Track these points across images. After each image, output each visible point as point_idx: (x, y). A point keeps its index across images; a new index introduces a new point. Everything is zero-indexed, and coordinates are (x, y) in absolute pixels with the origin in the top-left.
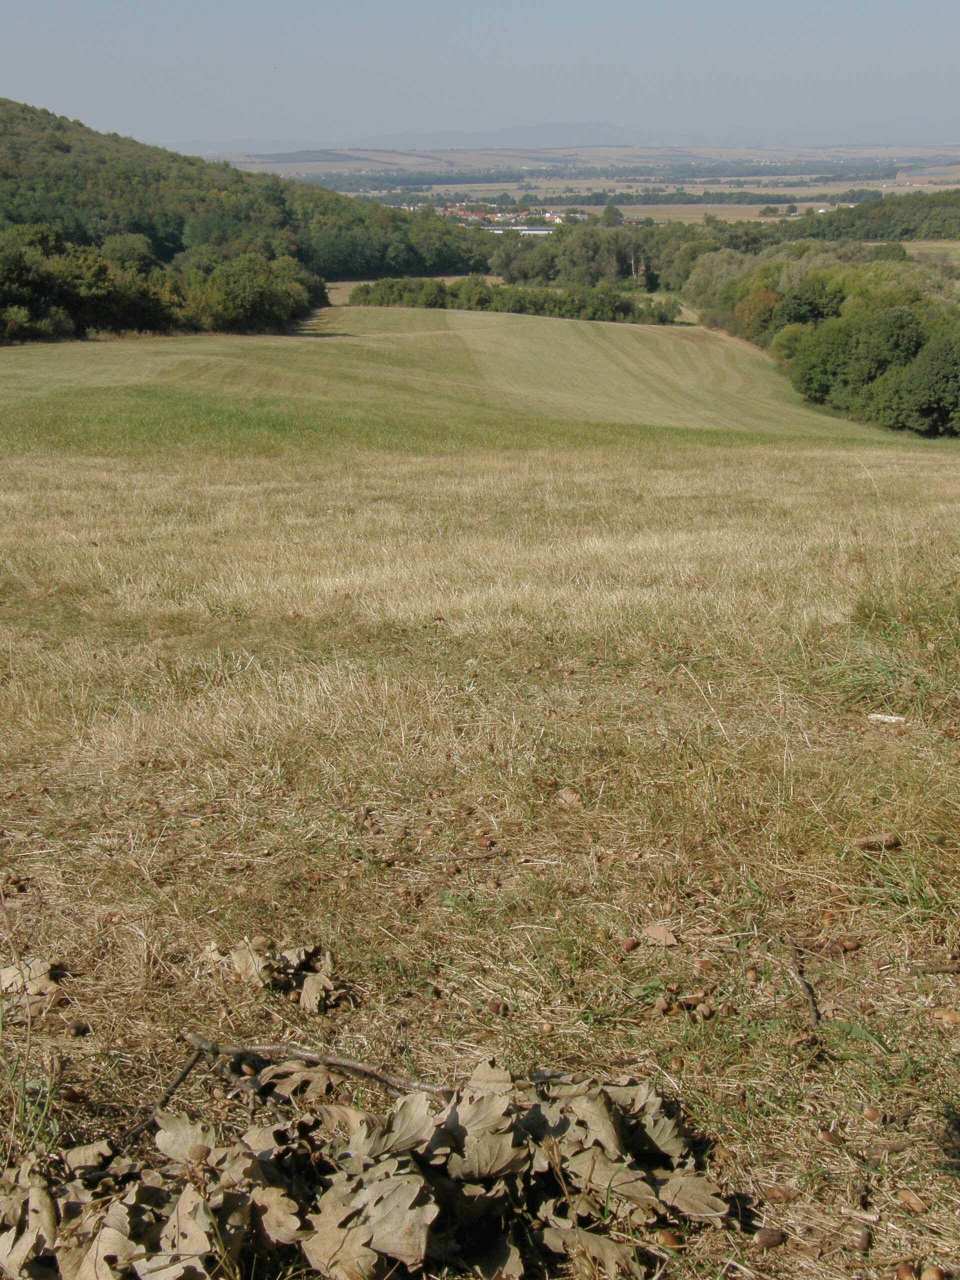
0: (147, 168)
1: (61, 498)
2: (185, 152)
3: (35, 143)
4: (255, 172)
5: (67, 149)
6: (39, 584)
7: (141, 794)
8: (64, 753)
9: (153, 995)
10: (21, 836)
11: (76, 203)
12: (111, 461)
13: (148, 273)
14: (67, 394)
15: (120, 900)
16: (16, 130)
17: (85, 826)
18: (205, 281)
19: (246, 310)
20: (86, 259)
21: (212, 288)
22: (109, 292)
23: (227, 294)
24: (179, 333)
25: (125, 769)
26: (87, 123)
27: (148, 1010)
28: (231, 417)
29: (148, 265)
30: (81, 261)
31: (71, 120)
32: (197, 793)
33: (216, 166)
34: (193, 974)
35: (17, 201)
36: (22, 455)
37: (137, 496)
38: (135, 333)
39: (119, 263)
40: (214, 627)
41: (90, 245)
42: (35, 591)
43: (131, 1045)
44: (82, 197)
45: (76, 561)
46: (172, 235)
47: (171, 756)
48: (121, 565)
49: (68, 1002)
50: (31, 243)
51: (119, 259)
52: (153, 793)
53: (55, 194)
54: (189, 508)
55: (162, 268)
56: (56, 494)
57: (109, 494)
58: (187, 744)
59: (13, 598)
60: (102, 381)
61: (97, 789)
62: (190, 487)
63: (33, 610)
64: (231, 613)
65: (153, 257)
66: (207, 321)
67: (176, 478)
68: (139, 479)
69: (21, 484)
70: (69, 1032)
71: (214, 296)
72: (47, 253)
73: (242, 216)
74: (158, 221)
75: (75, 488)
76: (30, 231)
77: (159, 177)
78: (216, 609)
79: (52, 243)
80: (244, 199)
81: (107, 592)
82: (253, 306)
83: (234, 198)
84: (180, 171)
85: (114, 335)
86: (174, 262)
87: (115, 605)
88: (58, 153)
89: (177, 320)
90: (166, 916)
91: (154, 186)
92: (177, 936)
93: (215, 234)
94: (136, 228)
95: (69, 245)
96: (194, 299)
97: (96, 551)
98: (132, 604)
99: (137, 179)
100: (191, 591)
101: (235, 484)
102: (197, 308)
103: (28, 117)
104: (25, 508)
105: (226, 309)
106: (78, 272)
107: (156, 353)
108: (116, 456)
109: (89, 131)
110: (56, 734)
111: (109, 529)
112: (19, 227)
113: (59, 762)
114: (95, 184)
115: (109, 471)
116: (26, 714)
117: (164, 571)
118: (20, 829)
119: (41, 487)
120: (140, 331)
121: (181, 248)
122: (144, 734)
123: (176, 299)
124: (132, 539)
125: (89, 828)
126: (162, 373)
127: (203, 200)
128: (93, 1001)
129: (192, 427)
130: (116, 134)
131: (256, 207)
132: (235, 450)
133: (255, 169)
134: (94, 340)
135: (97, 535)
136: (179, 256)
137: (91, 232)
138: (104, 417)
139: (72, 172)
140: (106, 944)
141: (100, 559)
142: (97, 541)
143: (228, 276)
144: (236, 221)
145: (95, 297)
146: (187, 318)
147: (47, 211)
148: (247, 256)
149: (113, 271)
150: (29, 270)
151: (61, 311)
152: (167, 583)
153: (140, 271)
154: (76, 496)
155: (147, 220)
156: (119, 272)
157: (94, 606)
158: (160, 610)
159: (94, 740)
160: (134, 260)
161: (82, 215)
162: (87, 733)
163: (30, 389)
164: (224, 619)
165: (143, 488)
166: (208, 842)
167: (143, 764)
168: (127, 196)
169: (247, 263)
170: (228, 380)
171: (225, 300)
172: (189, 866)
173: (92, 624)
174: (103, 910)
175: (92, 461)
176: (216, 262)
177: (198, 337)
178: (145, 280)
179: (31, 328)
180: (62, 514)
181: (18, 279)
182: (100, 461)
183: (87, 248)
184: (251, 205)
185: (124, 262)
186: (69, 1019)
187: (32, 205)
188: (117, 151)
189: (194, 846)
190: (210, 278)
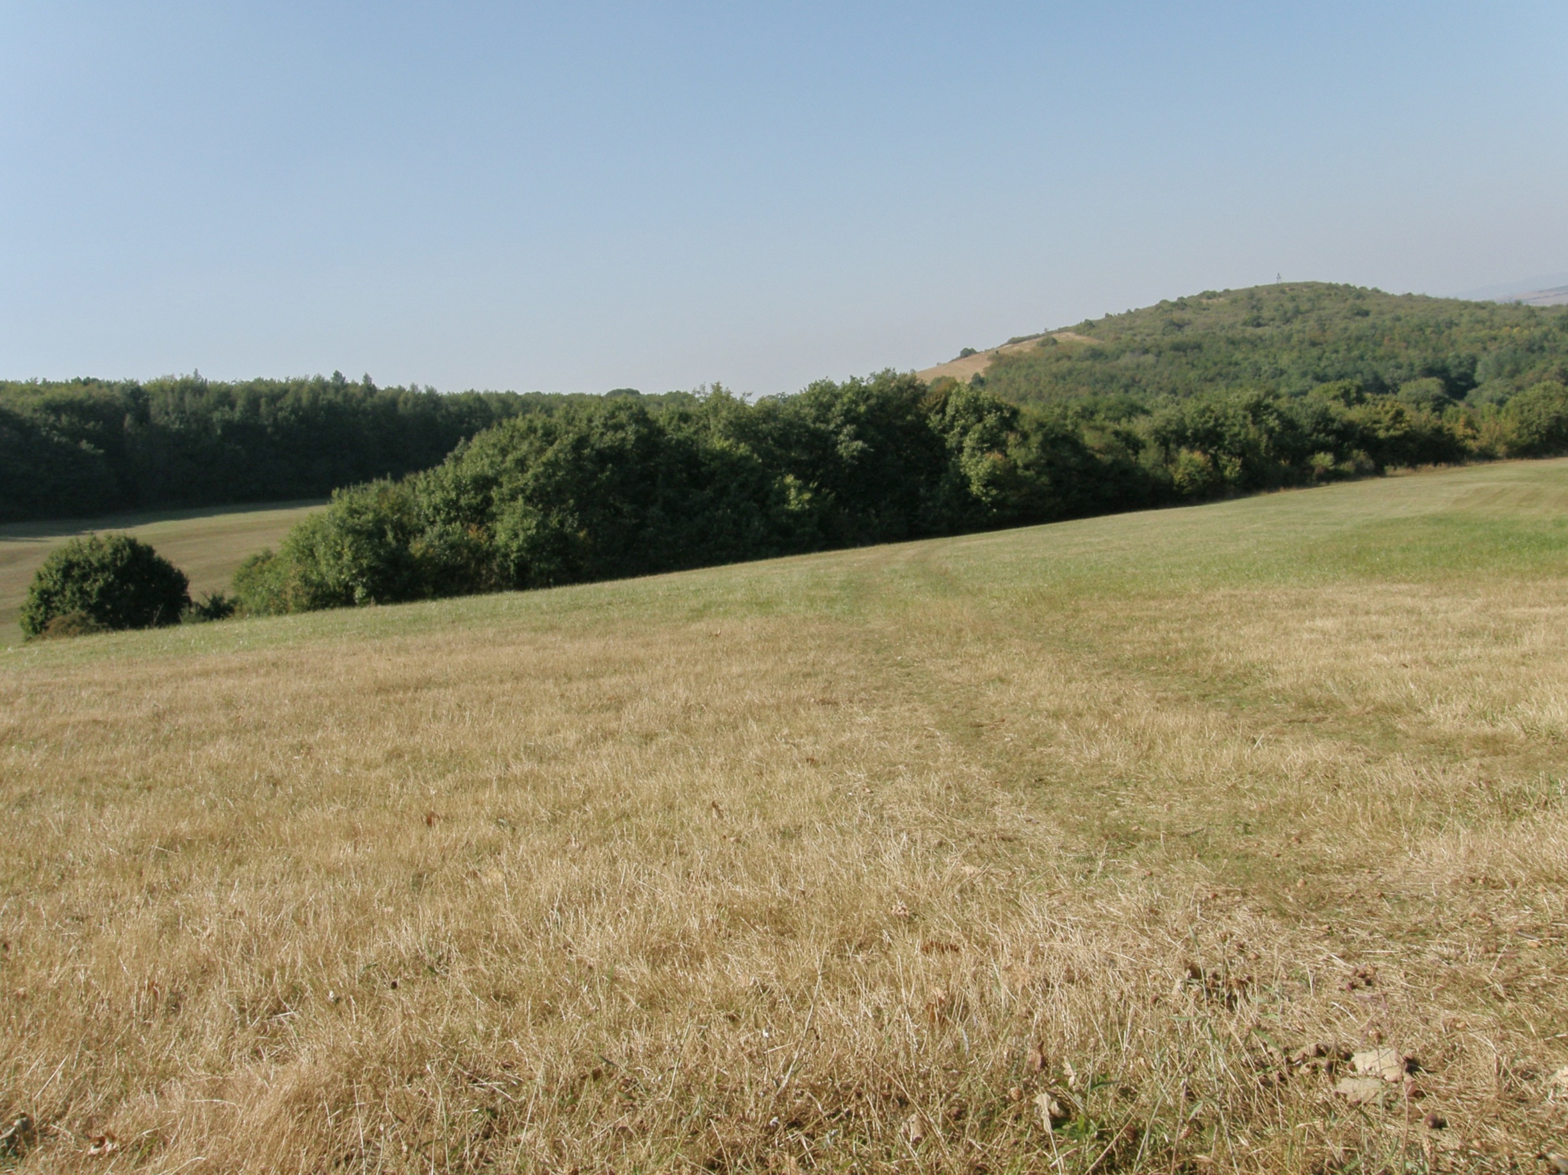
0: (1440, 319)
1: (1371, 623)
2: (1475, 299)
3: (1338, 313)
4: (1548, 305)
5: (1366, 314)
6: (1357, 702)
7: (1473, 909)
8: (1396, 862)
9: (1506, 1106)
10: (1364, 935)
11: (1374, 358)
12: (1414, 587)
13: (1441, 411)
14: (1368, 526)
15: (1462, 1007)
16: (1323, 305)
17: (1420, 933)
18: (1498, 412)
19: (1541, 435)
20: (1384, 406)
21: (1505, 418)
22: (1406, 433)
23: (1521, 422)
24: (1473, 463)
25: (1456, 883)
26: (1384, 290)
27: (1503, 1119)
28: (1529, 540)
29: (1441, 405)
30: (1380, 407)
31: (1370, 288)
32: (1532, 915)
33: (1506, 306)
34: (1547, 1094)
35: (1322, 364)
36: (1333, 583)
37: (1442, 619)
38: (1431, 466)
39: (1414, 406)
40: (1529, 750)
41: (1387, 392)
42: (1353, 708)
43: (1489, 1149)
44: (1380, 352)
45: (1389, 682)
46: (1465, 374)
47: (1502, 876)
48: (1431, 685)
49: (1423, 1095)
50: (1335, 398)
51: (1414, 402)
52: (1485, 909)
53: (1356, 353)
54: (1495, 630)
55: (1455, 405)
56: (1365, 618)
57: (1414, 619)
58: (1517, 866)
59: (1334, 715)
60: (1400, 512)
61: (1430, 899)
62: (1493, 610)
63: (1352, 726)
64: (1548, 736)
65: (1447, 396)
66: (1501, 449)
67: (1478, 602)
68: (1442, 603)
69: (1334, 611)
70: (1426, 1122)
71: (1510, 426)
72: (1349, 404)
73: (1535, 348)
74: (1451, 361)
75: (1383, 613)
76: (1334, 387)
77: (1450, 324)
78: (1530, 731)
79: (1353, 395)
80: (1537, 332)
81: (1420, 711)
82: (1550, 431)
83: (1526, 332)
84: (1471, 316)
85: (1410, 470)
86: (1467, 399)
87: (1429, 724)
88: (1358, 318)
89: (1471, 451)
90: (1511, 1032)
91: (1447, 332)
92: (1525, 1053)
93: (1508, 368)
94: (1430, 372)
95: (1368, 395)
96: (1488, 430)
97: (1407, 673)
98: (1444, 723)
99: (1430, 329)
100: (1502, 712)
101: (1540, 605)
102: (1491, 438)
103: (1332, 293)
104: (1338, 631)
105: (1520, 436)
106: (1376, 417)
107: (1451, 484)
108: (1418, 582)
109: (1385, 295)
110: (1387, 845)
111: (1417, 651)
112: (1325, 385)
113: (1391, 870)
114: (1391, 340)
115: (1413, 596)
116: (1358, 822)
117: (1474, 692)
118: (1362, 927)
119: (1352, 613)
120: (1435, 464)
121: (1474, 385)
122: (1472, 851)
123: (1469, 432)
124: (1439, 661)
125: (1426, 935)
126: (1458, 501)
127: (1495, 339)
128: (1446, 1099)
129: (1491, 551)
130: (1410, 294)
131: (1550, 336)
132: (1537, 572)
133: (1548, 303)
134: (1391, 476)
135: (1407, 657)
136: (1472, 392)
137: (1388, 381)
138: (1404, 545)
139: (1369, 333)
140: (1454, 1048)
141: (1411, 679)
142: (1406, 662)
143: (1522, 406)
144: (1529, 354)
145: (1392, 437)
146: (1481, 449)
147: (1350, 368)
148: (1542, 384)
149: (1410, 414)
150: (1333, 420)
151: (1362, 453)
152: (1478, 704)
153: (1434, 410)
154: (1384, 621)
155: (1440, 364)
156: (1415, 413)
157: (1409, 723)
158: (1473, 730)
159: (1423, 853)
160: (1428, 401)
161: (1379, 367)
162: (1416, 846)
163: (1335, 524)
164: (1539, 741)
165: (1446, 612)
166: (1548, 965)
167: (1473, 880)
168: (1422, 345)
169: (1541, 392)
170: (1524, 504)
171: (1519, 429)
172: (1529, 986)
173: (1408, 741)
174: (1446, 1014)
175: (1395, 588)
176: (1509, 393)
177: (1492, 465)
178: (1440, 417)
179: (1336, 470)
180: (1373, 638)
181: (1325, 430)
182: (1404, 587)
183: (1385, 396)
184: (1545, 337)
185: (1418, 404)
186: (1426, 1111)
187: (1336, 365)
188: (1412, 308)
189: (1532, 967)
190: (1504, 410)
